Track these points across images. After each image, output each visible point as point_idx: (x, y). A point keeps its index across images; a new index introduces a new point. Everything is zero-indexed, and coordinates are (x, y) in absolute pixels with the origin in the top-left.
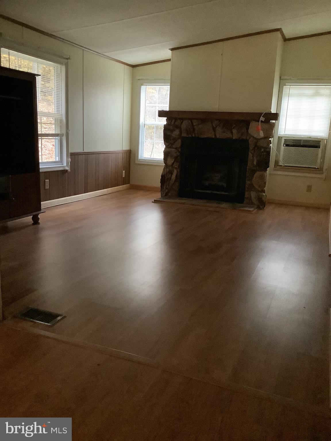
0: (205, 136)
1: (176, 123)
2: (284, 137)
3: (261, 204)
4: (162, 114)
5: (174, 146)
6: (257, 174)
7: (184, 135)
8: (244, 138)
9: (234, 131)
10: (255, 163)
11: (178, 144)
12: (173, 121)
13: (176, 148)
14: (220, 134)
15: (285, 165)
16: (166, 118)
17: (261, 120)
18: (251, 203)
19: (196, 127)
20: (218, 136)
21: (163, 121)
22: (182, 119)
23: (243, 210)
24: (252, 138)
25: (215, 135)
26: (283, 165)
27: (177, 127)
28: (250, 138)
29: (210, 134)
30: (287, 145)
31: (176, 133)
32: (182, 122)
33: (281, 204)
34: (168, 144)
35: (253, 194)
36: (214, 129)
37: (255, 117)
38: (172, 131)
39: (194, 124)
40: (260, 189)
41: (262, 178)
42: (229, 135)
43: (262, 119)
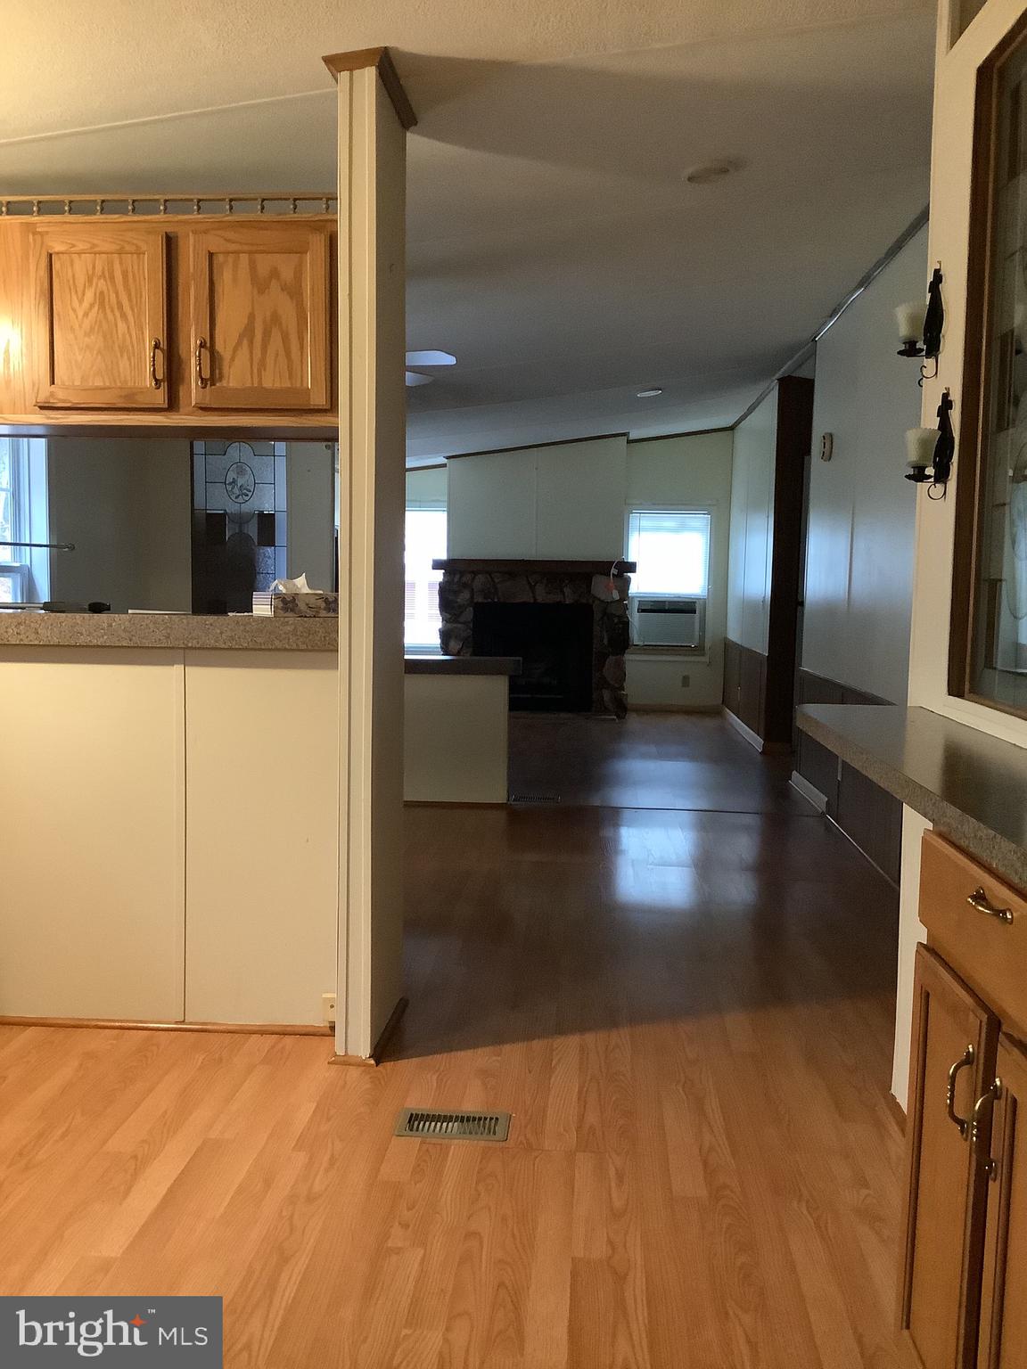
0: (517, 601)
1: (464, 579)
2: (637, 597)
3: (621, 708)
4: (437, 565)
5: (462, 619)
6: (612, 658)
7: (480, 599)
8: (584, 601)
9: (567, 590)
10: (606, 641)
11: (469, 614)
12: (458, 576)
13: (464, 623)
14: (542, 595)
15: (646, 643)
16: (443, 571)
17: (613, 574)
18: (606, 711)
19: (499, 586)
20: (540, 600)
21: (439, 576)
22: (475, 573)
23: (604, 720)
24: (597, 602)
25: (534, 597)
26: (641, 643)
27: (465, 585)
28: (593, 602)
29: (526, 597)
30: (643, 611)
31: (464, 596)
32: (474, 579)
33: (646, 711)
34: (449, 616)
35: (607, 695)
36: (532, 588)
37: (602, 568)
38: (456, 593)
39: (496, 581)
40: (617, 685)
41: (620, 667)
42: (558, 598)
43: (614, 571)
